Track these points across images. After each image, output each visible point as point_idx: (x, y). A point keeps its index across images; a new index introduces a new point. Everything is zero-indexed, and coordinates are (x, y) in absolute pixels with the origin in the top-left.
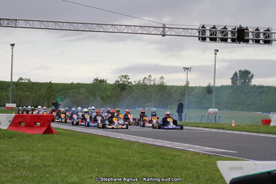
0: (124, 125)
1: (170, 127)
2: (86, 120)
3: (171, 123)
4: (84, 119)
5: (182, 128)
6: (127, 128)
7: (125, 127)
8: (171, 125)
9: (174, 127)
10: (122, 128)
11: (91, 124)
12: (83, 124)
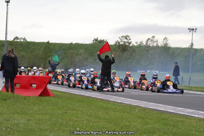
0: (119, 88)
1: (169, 91)
2: (83, 82)
3: (171, 87)
4: (81, 81)
5: (182, 92)
6: (123, 91)
7: (121, 89)
8: (171, 89)
9: (175, 90)
10: (118, 91)
11: (90, 87)
12: (80, 86)
